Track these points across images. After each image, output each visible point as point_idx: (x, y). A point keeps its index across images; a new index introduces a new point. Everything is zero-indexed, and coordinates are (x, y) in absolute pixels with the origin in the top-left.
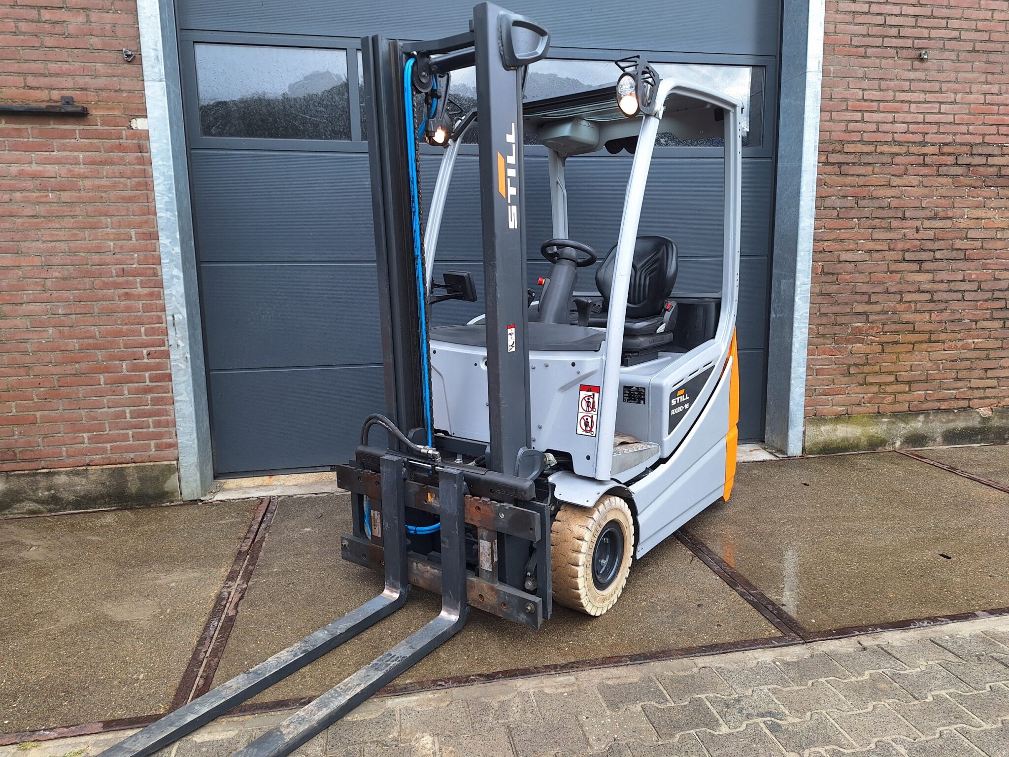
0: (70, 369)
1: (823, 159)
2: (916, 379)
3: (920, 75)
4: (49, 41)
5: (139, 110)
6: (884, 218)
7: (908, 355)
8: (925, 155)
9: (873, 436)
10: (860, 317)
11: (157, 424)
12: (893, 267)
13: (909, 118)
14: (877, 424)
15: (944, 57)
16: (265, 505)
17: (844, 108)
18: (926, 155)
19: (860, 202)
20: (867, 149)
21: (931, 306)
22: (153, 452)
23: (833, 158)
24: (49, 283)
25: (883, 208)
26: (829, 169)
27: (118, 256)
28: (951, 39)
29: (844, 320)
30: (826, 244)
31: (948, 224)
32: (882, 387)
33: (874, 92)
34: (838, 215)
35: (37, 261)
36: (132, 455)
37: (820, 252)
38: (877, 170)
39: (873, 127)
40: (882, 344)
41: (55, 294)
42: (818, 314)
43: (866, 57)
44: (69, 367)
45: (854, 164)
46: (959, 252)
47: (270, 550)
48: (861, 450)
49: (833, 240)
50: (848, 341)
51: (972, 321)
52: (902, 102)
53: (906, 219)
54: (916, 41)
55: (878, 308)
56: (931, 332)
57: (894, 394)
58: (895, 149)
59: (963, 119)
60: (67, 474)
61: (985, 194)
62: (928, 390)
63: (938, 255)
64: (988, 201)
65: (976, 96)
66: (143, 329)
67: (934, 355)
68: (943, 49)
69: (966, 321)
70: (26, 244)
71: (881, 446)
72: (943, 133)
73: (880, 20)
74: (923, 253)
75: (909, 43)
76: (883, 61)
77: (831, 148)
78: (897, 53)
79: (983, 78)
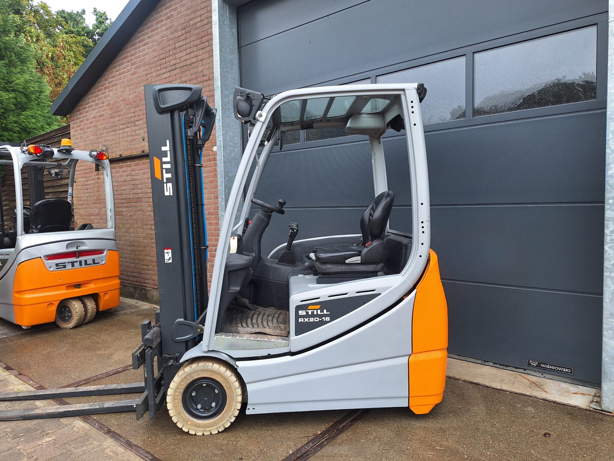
5: (215, 143)
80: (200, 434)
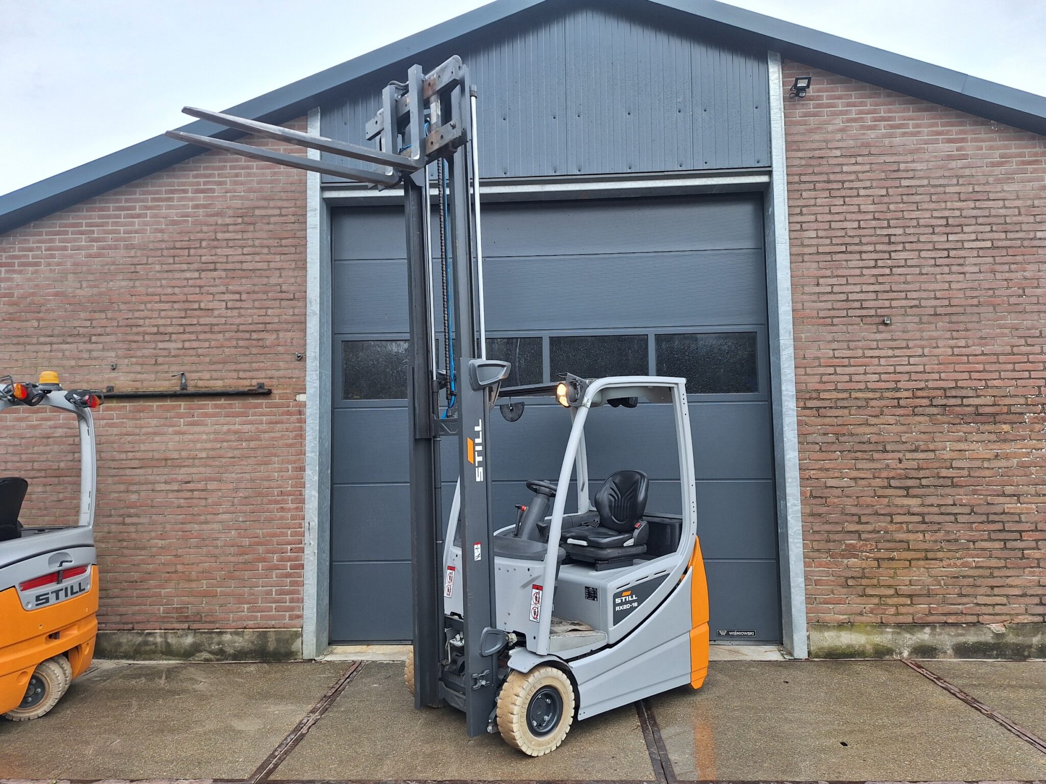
0: (241, 559)
1: (802, 404)
2: (917, 593)
3: (888, 336)
4: (254, 351)
5: (301, 389)
6: (866, 451)
7: (906, 570)
8: (899, 399)
9: (878, 645)
10: (853, 535)
11: (292, 601)
12: (880, 492)
13: (880, 370)
14: (882, 633)
15: (907, 321)
16: (355, 666)
17: (817, 364)
18: (901, 398)
19: (840, 438)
20: (841, 395)
21: (923, 527)
22: (287, 621)
23: (810, 404)
24: (236, 500)
25: (864, 443)
26: (808, 412)
27: (280, 482)
28: (912, 307)
29: (837, 537)
30: (812, 472)
31: (931, 455)
32: (883, 599)
33: (844, 351)
34: (820, 449)
35: (231, 486)
36: (273, 622)
37: (807, 479)
38: (853, 412)
39: (847, 378)
40: (877, 560)
41: (239, 508)
42: (811, 531)
43: (833, 325)
44: (241, 558)
45: (831, 408)
46: (946, 480)
47: (345, 697)
48: (867, 657)
49: (819, 469)
50: (843, 557)
51: (969, 541)
52: (871, 357)
53: (888, 452)
54: (878, 310)
55: (869, 528)
56: (926, 551)
57: (897, 606)
58: (870, 395)
59: (934, 368)
60: (231, 633)
61: (964, 429)
62: (931, 604)
63: (924, 482)
64: (969, 436)
65: (943, 349)
66: (289, 532)
67: (933, 572)
68: (905, 315)
69: (963, 541)
70: (226, 475)
71: (888, 654)
72: (915, 381)
73: (843, 297)
74: (909, 481)
75: (872, 312)
76: (850, 327)
77: (807, 396)
78: (862, 320)
79: (948, 335)
80: (542, 754)
